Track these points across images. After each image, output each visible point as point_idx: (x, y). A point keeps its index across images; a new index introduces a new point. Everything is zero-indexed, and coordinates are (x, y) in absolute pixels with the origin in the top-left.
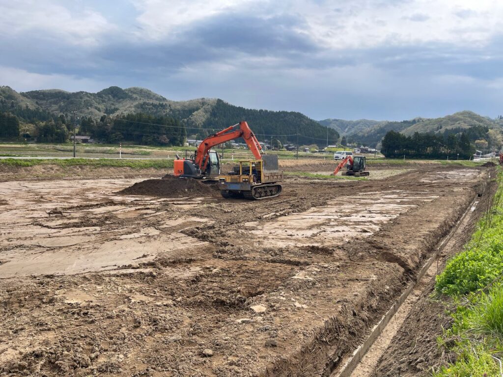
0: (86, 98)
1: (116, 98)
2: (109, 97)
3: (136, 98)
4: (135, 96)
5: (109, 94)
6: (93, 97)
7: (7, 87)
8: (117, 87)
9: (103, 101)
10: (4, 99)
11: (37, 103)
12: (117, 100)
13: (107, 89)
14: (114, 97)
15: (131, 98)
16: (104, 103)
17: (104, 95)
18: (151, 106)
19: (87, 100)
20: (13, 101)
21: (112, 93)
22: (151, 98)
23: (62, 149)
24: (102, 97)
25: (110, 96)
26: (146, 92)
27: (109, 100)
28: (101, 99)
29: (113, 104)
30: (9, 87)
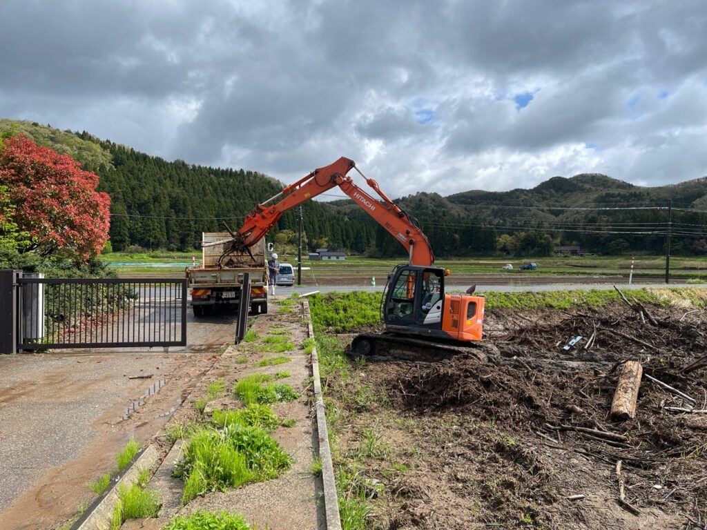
0: (523, 197)
1: (561, 193)
2: (550, 191)
3: (590, 189)
4: (587, 186)
5: (550, 188)
6: (530, 195)
7: (435, 193)
8: (560, 177)
9: (544, 199)
10: (435, 208)
11: (466, 209)
12: (562, 195)
13: (546, 182)
14: (557, 191)
15: (582, 190)
16: (545, 201)
17: (544, 191)
18: (618, 198)
19: (525, 199)
20: (443, 209)
21: (554, 186)
22: (609, 187)
23: (579, 265)
24: (542, 193)
25: (552, 190)
26: (601, 179)
27: (552, 195)
28: (540, 195)
29: (557, 201)
30: (436, 194)
